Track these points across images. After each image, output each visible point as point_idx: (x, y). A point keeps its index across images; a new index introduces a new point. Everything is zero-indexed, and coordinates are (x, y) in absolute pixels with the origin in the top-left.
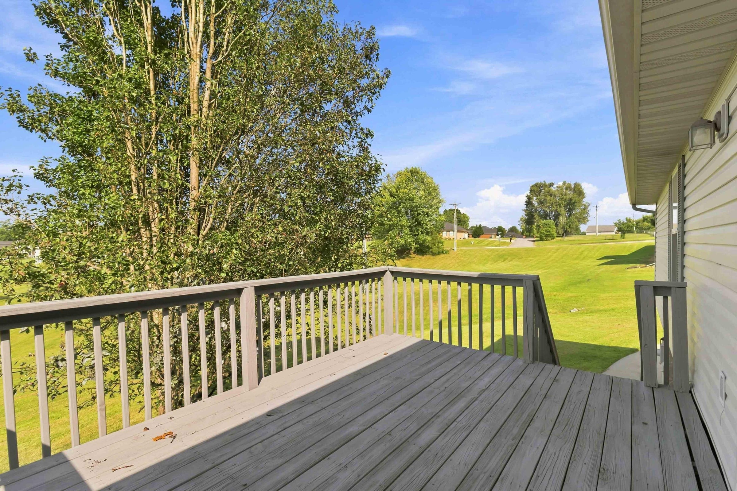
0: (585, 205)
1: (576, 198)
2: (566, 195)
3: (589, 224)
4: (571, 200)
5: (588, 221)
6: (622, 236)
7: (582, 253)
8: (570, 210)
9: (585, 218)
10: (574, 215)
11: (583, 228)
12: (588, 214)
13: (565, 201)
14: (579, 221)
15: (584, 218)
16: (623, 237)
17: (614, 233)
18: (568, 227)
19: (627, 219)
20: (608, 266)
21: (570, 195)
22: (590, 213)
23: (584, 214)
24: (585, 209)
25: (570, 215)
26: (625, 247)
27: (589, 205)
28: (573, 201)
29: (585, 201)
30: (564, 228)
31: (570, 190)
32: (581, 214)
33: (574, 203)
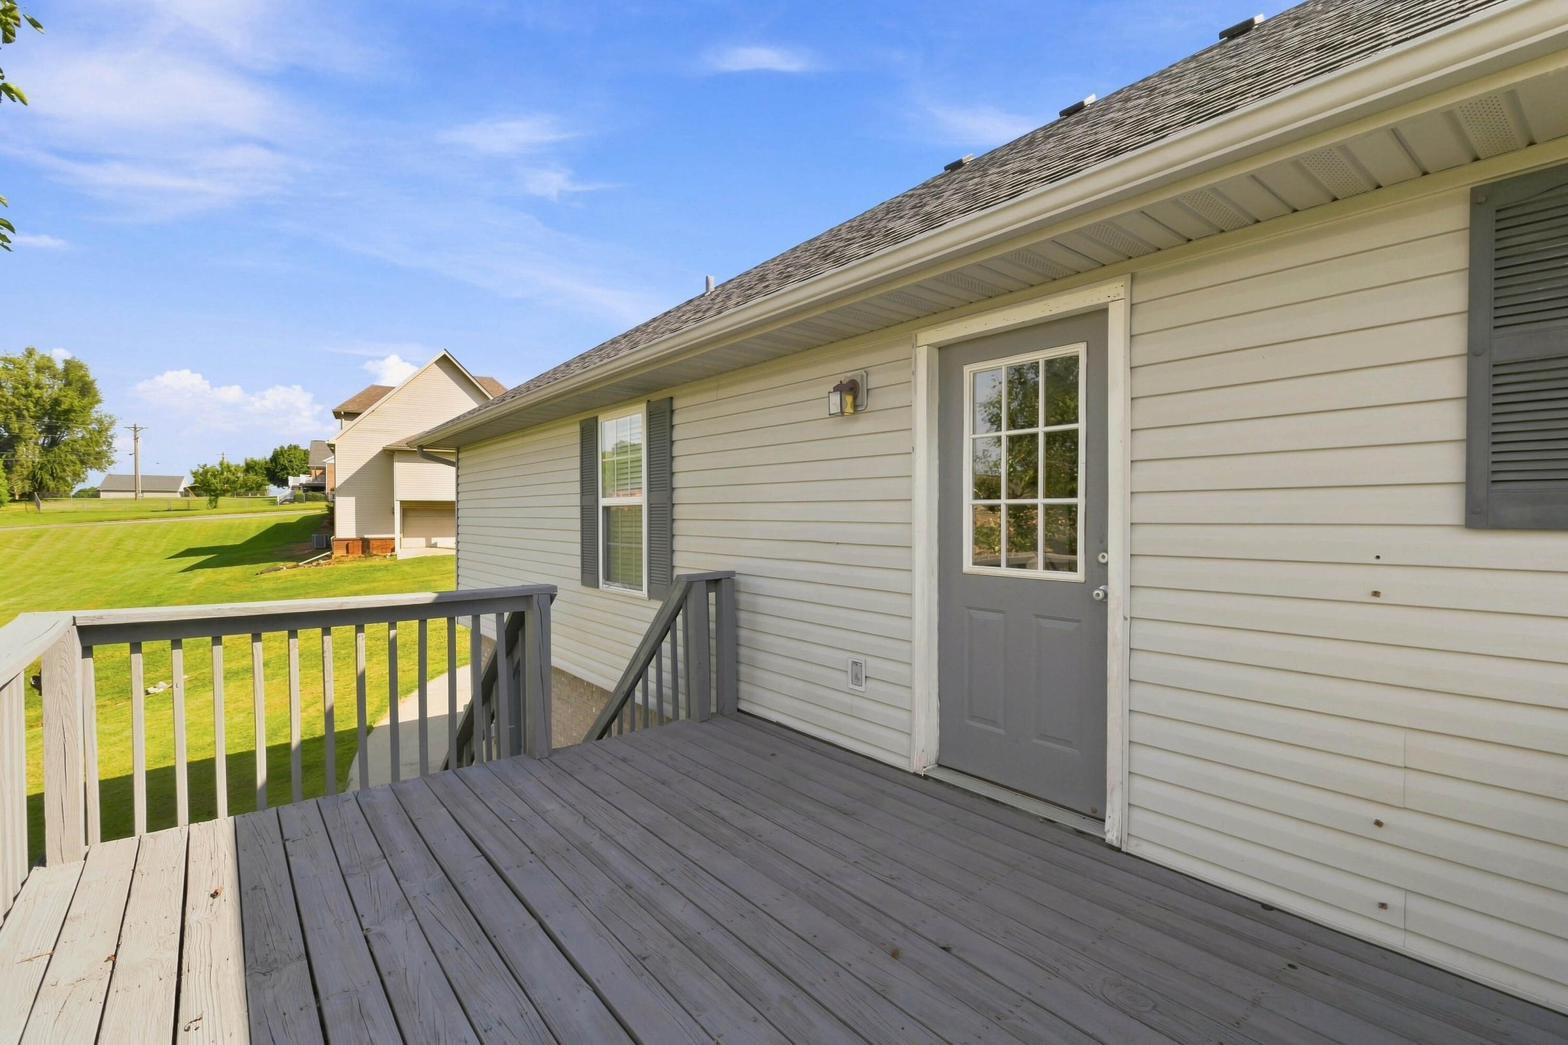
0: (100, 421)
1: (71, 399)
2: (38, 386)
3: (111, 470)
4: (56, 402)
5: (111, 463)
6: (211, 501)
7: (119, 542)
8: (50, 430)
9: (99, 456)
10: (66, 444)
11: (94, 478)
12: (110, 444)
13: (36, 404)
14: (82, 462)
15: (99, 453)
16: (213, 504)
17: (178, 495)
18: (47, 477)
19: (221, 464)
20: (209, 571)
21: (51, 388)
22: (116, 444)
23: (98, 443)
24: (103, 430)
25: (54, 443)
26: (230, 527)
27: (112, 423)
28: (64, 407)
29: (100, 410)
30: (33, 477)
31: (54, 377)
32: (89, 442)
33: (67, 412)
